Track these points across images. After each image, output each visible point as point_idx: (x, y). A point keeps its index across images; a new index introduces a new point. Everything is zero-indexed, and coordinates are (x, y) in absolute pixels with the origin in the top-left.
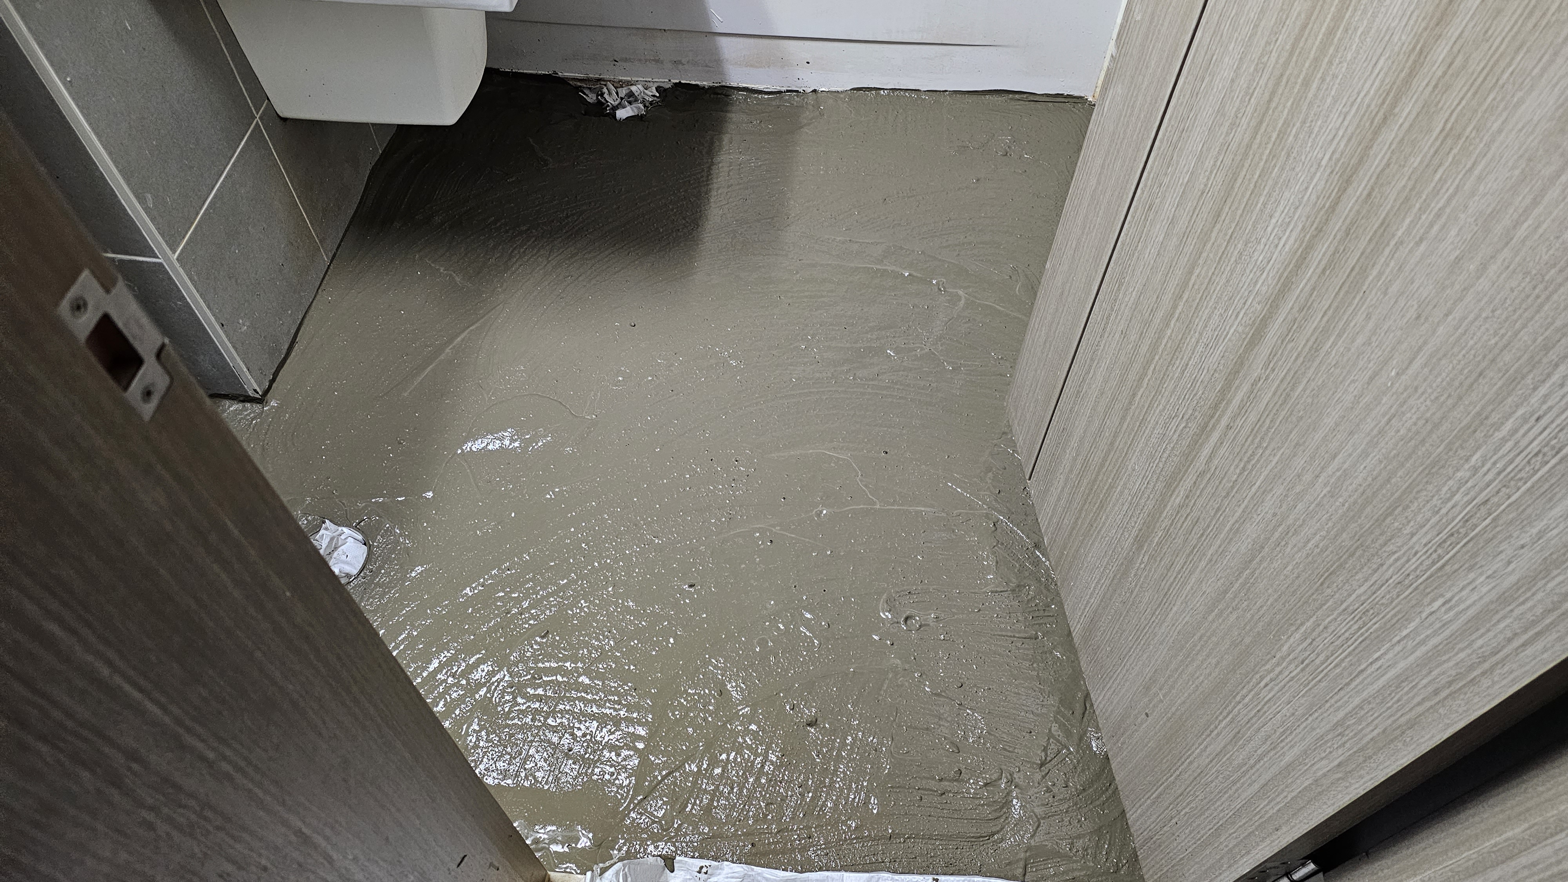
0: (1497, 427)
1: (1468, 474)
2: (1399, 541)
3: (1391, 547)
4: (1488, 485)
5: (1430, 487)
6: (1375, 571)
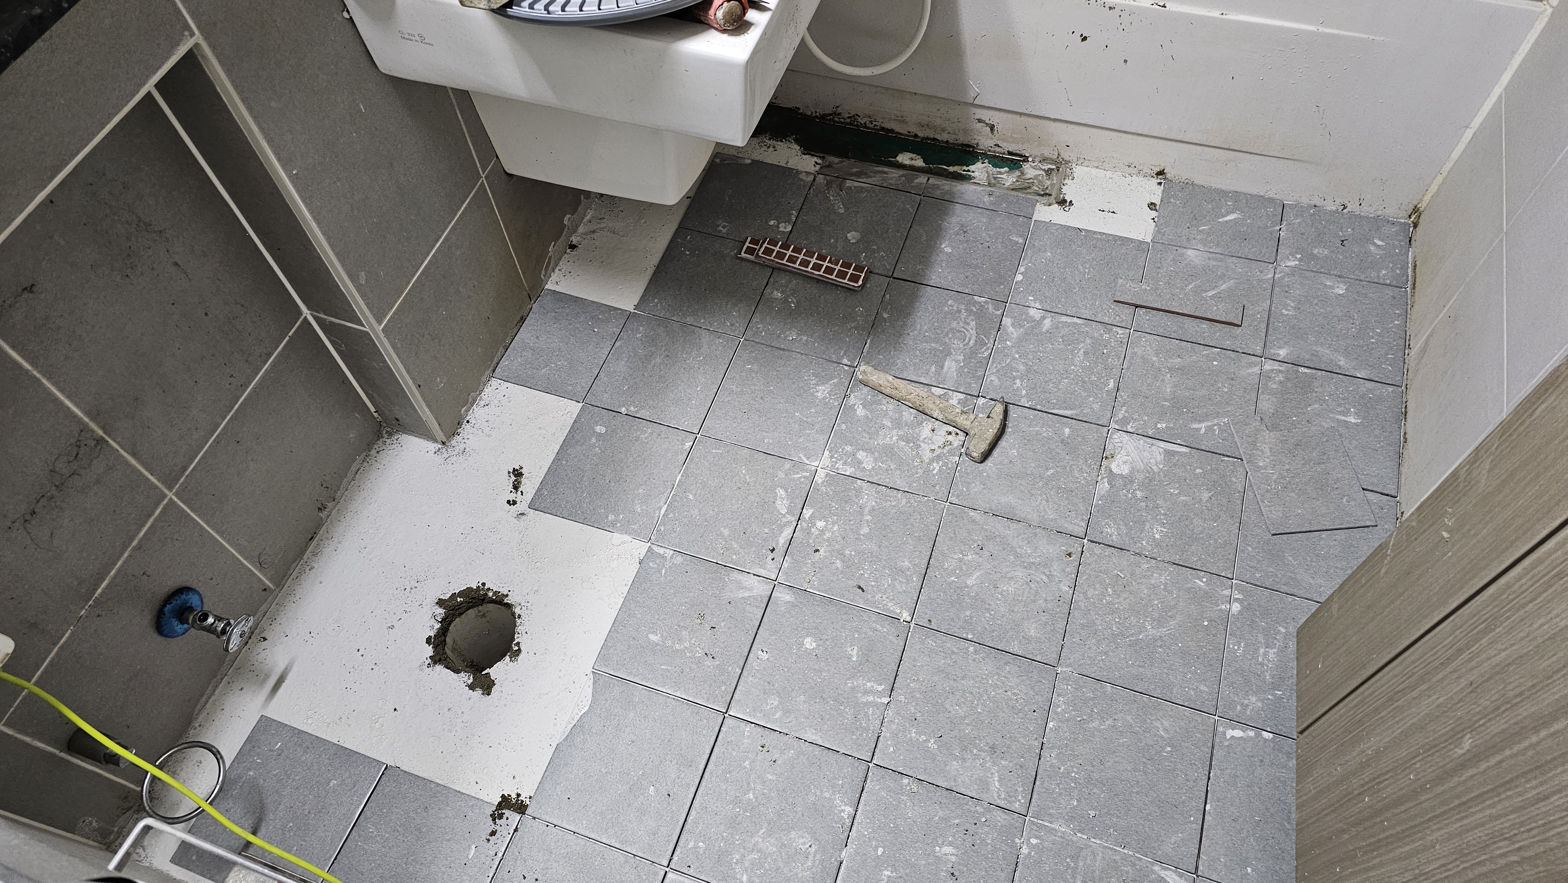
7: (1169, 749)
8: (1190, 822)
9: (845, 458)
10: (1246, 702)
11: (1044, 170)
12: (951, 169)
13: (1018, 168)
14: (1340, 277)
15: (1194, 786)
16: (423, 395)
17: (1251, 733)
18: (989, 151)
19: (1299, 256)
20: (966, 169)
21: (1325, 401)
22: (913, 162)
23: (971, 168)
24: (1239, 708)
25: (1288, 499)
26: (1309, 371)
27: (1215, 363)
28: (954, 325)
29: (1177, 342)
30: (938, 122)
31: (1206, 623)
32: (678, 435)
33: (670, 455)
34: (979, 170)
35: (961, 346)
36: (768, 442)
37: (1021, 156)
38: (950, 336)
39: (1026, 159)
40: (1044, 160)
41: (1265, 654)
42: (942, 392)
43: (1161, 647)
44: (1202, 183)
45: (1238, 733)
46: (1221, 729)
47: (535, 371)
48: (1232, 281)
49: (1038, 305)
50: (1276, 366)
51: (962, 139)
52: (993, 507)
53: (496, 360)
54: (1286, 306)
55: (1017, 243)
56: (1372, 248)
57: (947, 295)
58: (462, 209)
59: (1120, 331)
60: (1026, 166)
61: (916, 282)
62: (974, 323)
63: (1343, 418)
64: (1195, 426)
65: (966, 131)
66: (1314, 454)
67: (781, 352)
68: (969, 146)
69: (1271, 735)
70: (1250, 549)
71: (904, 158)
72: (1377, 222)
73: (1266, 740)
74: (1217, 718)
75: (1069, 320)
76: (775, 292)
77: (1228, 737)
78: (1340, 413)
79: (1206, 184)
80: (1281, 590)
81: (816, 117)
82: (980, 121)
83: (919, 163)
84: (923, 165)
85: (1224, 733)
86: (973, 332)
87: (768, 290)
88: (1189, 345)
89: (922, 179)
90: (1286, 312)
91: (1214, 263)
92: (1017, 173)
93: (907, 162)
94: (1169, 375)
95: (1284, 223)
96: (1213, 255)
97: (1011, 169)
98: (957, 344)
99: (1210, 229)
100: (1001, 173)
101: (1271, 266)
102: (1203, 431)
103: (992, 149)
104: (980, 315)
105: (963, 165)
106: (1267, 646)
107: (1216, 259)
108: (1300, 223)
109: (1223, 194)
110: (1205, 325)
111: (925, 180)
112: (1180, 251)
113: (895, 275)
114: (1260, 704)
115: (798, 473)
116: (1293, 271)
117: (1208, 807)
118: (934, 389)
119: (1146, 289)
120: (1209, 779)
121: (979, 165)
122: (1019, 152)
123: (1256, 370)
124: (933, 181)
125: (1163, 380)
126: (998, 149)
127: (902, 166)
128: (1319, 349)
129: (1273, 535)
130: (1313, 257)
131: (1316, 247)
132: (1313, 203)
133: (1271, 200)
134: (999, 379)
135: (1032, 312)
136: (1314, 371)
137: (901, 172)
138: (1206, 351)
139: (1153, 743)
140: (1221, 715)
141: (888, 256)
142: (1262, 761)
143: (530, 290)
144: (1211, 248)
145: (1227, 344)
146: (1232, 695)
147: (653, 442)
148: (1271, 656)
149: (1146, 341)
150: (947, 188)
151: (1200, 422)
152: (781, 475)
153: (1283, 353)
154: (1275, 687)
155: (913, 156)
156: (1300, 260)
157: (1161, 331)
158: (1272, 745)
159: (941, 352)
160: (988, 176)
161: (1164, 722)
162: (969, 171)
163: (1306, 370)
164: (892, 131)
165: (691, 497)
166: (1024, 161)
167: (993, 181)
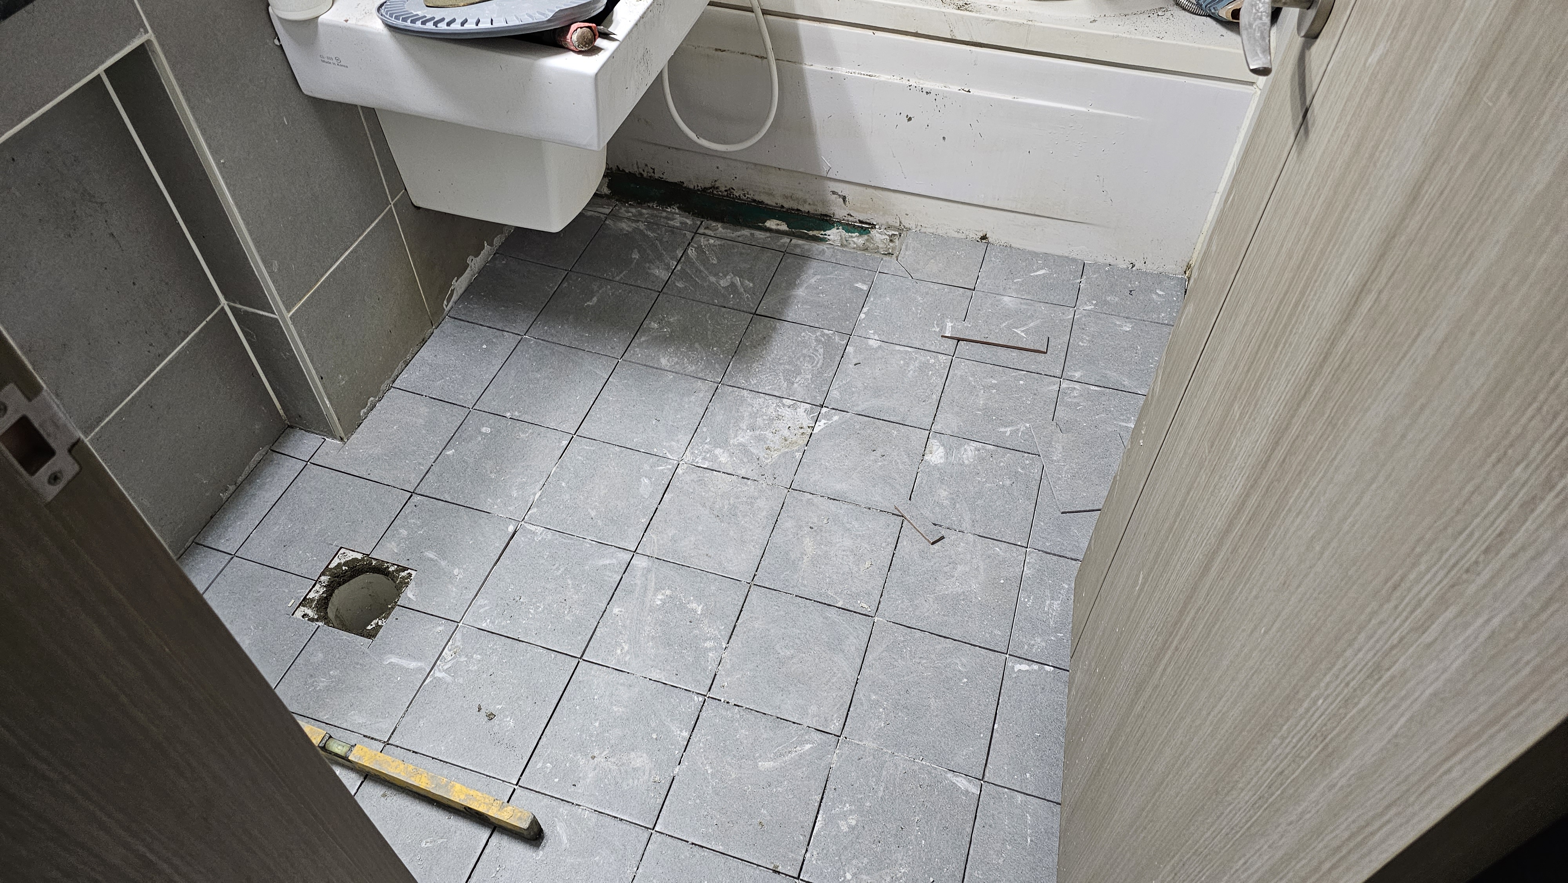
0: (1301, 701)
1: (1279, 742)
2: (1235, 793)
3: (1229, 798)
4: (1286, 757)
5: (1259, 747)
6: (1218, 817)
7: (965, 680)
8: (980, 738)
9: (704, 454)
10: (1033, 642)
11: (888, 235)
12: (811, 233)
13: (867, 234)
14: (1127, 318)
15: (985, 710)
16: (324, 387)
17: (1036, 667)
18: (844, 220)
19: (1094, 302)
20: (823, 233)
21: (1110, 411)
22: (779, 227)
23: (828, 232)
24: (1026, 647)
25: (1075, 484)
26: (1099, 389)
27: (1021, 382)
28: (805, 351)
29: (991, 366)
30: (800, 194)
31: (1002, 581)
32: (555, 435)
33: (547, 451)
34: (834, 234)
35: (810, 367)
36: (636, 441)
37: (869, 224)
38: (801, 359)
39: (873, 226)
40: (889, 227)
41: (1050, 605)
42: (792, 402)
43: (963, 600)
44: (1018, 246)
45: (1024, 667)
46: (1010, 664)
47: (431, 382)
48: (1038, 321)
49: (876, 337)
50: (1072, 385)
51: (821, 210)
52: (829, 492)
53: (396, 373)
54: (1082, 340)
55: (862, 290)
56: (1154, 296)
57: (801, 328)
58: (371, 227)
59: (944, 357)
60: (873, 232)
61: (775, 318)
62: (822, 350)
63: (1125, 424)
64: (1002, 430)
65: (824, 202)
66: (1099, 451)
67: (655, 370)
68: (826, 215)
69: (1052, 669)
70: (1042, 524)
71: (771, 224)
72: (1160, 278)
73: (1047, 672)
74: (1007, 656)
75: (902, 348)
76: (652, 323)
77: (1016, 670)
78: (1123, 421)
79: (1021, 247)
80: (1067, 556)
81: (698, 190)
82: (834, 193)
83: (784, 227)
84: (788, 229)
85: (1013, 667)
86: (822, 356)
87: (646, 322)
88: (1001, 368)
89: (786, 240)
90: (1082, 344)
91: (1025, 307)
92: (866, 237)
93: (774, 227)
94: (982, 391)
95: (1084, 277)
96: (1025, 301)
97: (861, 234)
98: (807, 366)
99: (1023, 281)
100: (852, 237)
101: (1071, 309)
102: (1008, 433)
103: (846, 218)
104: (828, 344)
105: (821, 230)
106: (1053, 598)
107: (1027, 304)
108: (1097, 278)
109: (1036, 255)
110: (1015, 353)
111: (788, 240)
112: (998, 297)
113: (757, 312)
114: (1044, 644)
115: (661, 466)
116: (1089, 313)
117: (996, 726)
118: (784, 401)
119: (967, 326)
120: (998, 704)
121: (834, 230)
122: (868, 221)
123: (1056, 387)
124: (794, 241)
125: (977, 395)
126: (850, 219)
127: (769, 230)
128: (1108, 372)
129: (1062, 513)
130: (1106, 303)
131: (1109, 296)
132: (1108, 262)
133: (1074, 260)
134: (841, 394)
135: (871, 342)
136: (1103, 389)
137: (768, 234)
138: (1014, 373)
139: (952, 676)
140: (1011, 653)
141: (751, 297)
142: (1043, 689)
143: (432, 315)
144: (1023, 295)
145: (1033, 368)
146: (1021, 637)
147: (533, 440)
148: (1055, 606)
149: (965, 365)
150: (806, 247)
151: (1006, 427)
152: (646, 467)
153: (1077, 375)
154: (1057, 630)
155: (779, 222)
156: (1096, 305)
157: (978, 358)
158: (1052, 676)
159: (794, 372)
160: (841, 238)
161: (963, 659)
162: (825, 235)
163: (1096, 388)
164: (762, 203)
165: (563, 484)
166: (872, 228)
167: (845, 243)
